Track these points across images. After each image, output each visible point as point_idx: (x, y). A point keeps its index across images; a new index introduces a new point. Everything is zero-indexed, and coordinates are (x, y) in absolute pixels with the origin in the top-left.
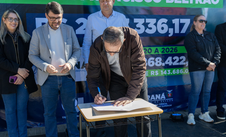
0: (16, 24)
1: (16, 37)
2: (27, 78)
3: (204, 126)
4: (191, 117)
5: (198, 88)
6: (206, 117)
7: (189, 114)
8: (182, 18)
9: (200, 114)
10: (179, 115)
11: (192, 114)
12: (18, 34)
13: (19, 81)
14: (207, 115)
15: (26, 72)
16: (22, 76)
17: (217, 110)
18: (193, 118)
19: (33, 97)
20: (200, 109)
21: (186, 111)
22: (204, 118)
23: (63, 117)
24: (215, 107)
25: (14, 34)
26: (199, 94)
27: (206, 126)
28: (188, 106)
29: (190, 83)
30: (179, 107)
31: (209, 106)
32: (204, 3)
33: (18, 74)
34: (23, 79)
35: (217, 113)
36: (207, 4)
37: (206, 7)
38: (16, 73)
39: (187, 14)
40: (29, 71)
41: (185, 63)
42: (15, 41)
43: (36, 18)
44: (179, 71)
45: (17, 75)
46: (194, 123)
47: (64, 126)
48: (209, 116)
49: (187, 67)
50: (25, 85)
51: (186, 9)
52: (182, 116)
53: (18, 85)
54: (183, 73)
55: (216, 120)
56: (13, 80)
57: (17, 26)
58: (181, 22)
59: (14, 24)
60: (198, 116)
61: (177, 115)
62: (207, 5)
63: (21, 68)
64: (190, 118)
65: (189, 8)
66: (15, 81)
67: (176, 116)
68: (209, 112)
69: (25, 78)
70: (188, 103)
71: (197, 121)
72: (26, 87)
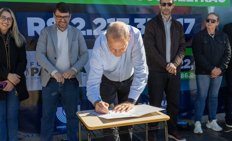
0: (9, 23)
1: (7, 39)
2: (18, 84)
3: (212, 135)
4: (198, 125)
5: (204, 93)
6: (214, 125)
7: (195, 122)
8: (186, 18)
9: (207, 123)
10: (185, 123)
11: (199, 122)
12: (10, 36)
13: (9, 88)
14: (215, 123)
15: (17, 78)
16: (12, 82)
17: (226, 117)
18: (200, 126)
19: (25, 105)
20: (206, 117)
21: (191, 120)
22: (212, 126)
23: (57, 127)
24: (224, 115)
25: (6, 35)
26: (205, 99)
27: (214, 135)
28: (194, 113)
29: (196, 88)
30: (184, 114)
31: (217, 113)
32: (210, 1)
33: (8, 80)
34: (14, 86)
35: (226, 121)
36: (213, 2)
37: (212, 6)
38: (6, 79)
39: (191, 13)
40: (20, 77)
41: (190, 66)
42: (7, 44)
43: (27, 18)
44: (184, 75)
45: (6, 81)
46: (201, 132)
47: (57, 138)
48: (217, 125)
49: (192, 71)
50: (16, 92)
51: (190, 8)
52: (188, 124)
53: (7, 92)
54: (188, 77)
55: (225, 128)
56: (2, 86)
57: (9, 26)
58: (185, 22)
59: (7, 24)
60: (206, 125)
61: (183, 124)
62: (213, 4)
63: (11, 73)
64: (197, 127)
65: (194, 7)
66: (4, 87)
67: (181, 124)
68: (217, 119)
69: (16, 85)
70: (194, 110)
71: (204, 130)
72: (17, 94)
